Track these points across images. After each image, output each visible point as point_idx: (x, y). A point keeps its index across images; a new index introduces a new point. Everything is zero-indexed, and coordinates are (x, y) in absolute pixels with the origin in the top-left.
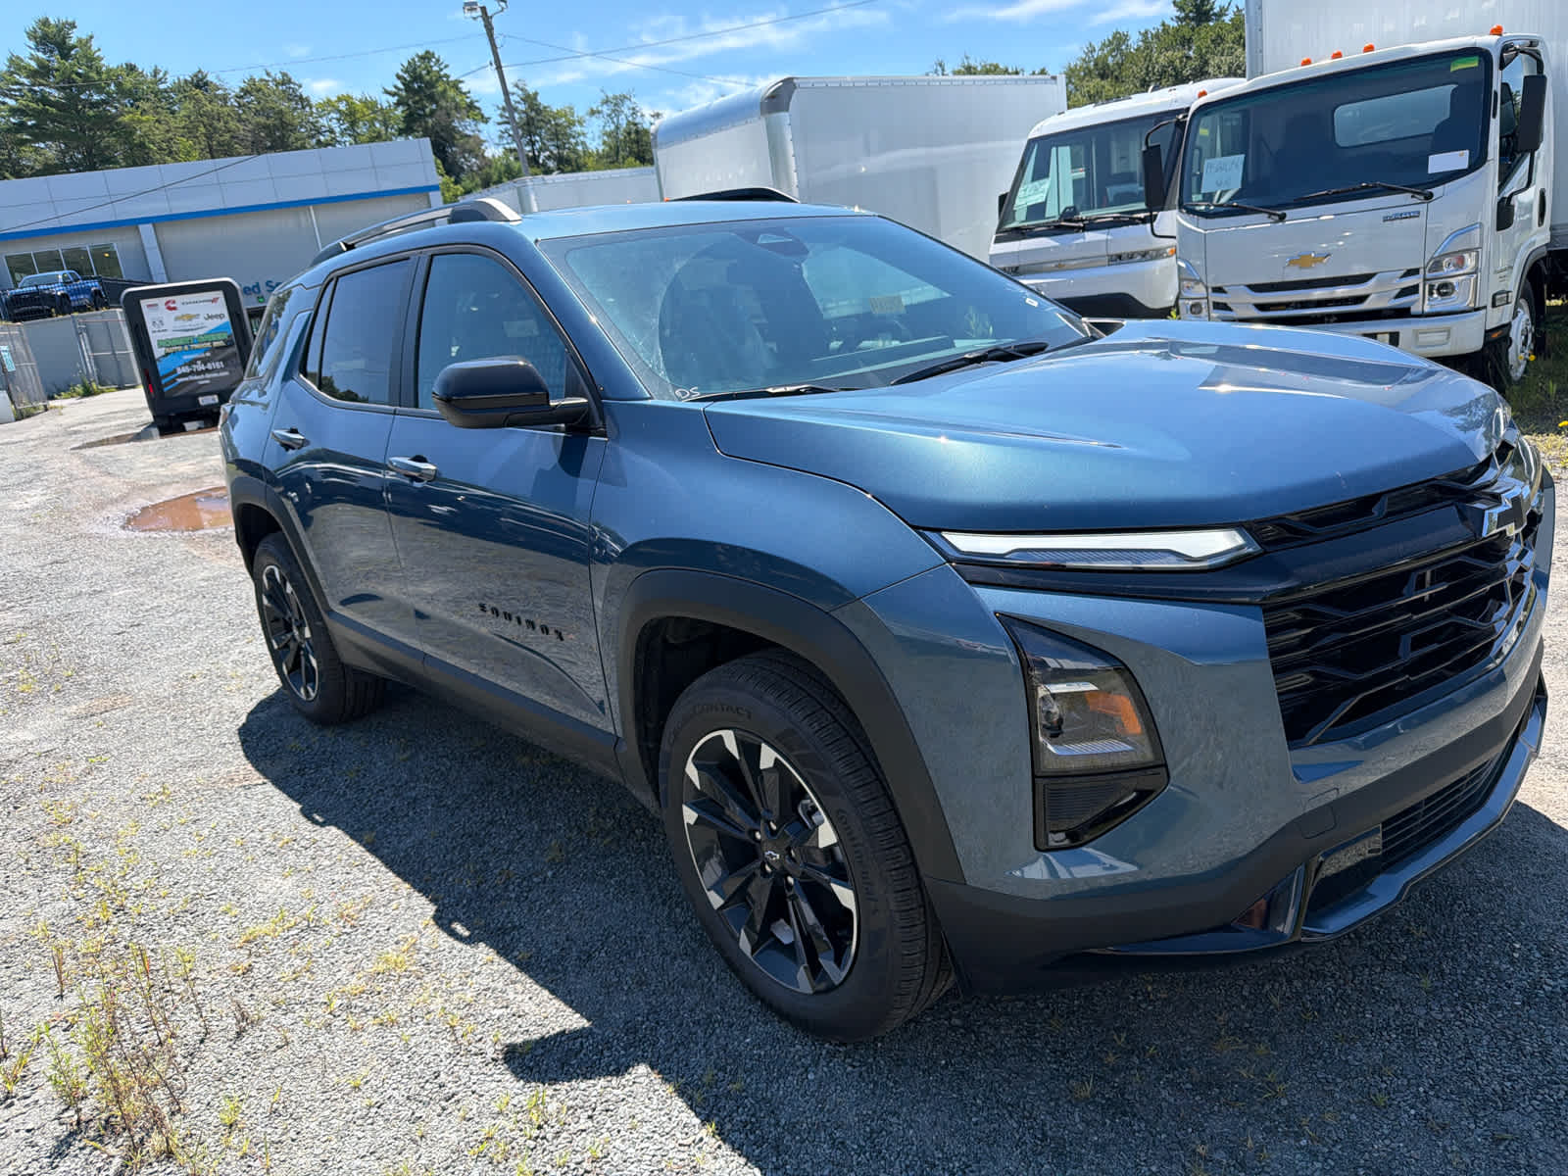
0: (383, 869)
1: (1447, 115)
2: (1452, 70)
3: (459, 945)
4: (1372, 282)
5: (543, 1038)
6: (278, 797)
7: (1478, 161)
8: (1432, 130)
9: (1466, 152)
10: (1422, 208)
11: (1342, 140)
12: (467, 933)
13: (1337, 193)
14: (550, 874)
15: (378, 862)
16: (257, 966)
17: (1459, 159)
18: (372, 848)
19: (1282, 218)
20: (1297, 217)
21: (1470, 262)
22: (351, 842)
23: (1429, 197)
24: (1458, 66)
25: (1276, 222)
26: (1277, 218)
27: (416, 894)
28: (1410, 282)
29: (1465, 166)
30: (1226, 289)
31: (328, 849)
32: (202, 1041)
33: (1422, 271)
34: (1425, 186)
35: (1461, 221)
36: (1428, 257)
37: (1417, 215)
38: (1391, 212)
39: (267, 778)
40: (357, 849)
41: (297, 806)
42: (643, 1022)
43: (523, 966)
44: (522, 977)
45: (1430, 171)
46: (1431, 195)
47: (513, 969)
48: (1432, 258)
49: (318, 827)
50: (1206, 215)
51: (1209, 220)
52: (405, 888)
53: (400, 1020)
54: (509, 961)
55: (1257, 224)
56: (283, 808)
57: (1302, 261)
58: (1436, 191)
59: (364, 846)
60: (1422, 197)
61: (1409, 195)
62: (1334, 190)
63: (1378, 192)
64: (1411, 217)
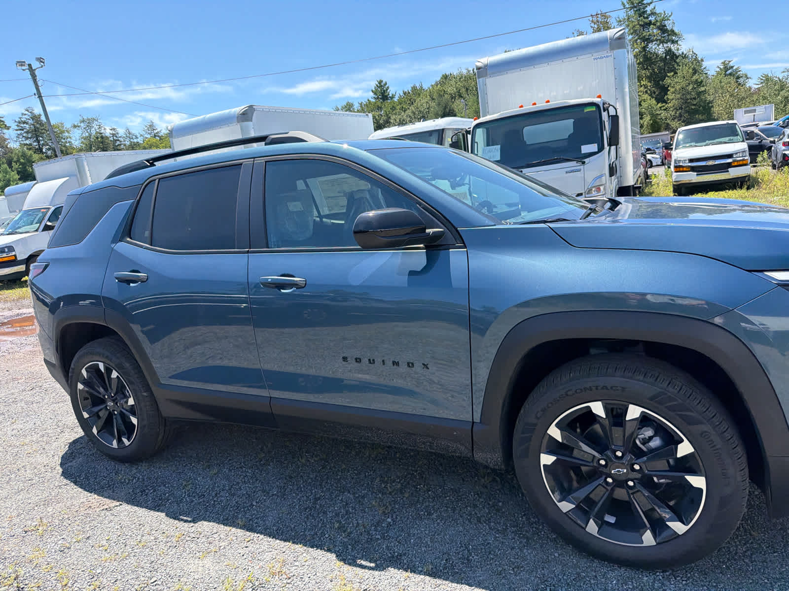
2: (585, 111)
3: (377, 573)
6: (141, 512)
7: (601, 149)
9: (596, 145)
10: (582, 167)
12: (372, 565)
14: (389, 520)
15: (262, 536)
17: (593, 148)
19: (521, 172)
20: (529, 171)
21: (602, 188)
22: (228, 528)
23: (584, 163)
24: (587, 110)
27: (311, 549)
29: (597, 150)
31: (215, 536)
33: (584, 194)
34: (582, 158)
35: (597, 174)
36: (586, 189)
37: (579, 170)
38: (569, 169)
39: (118, 501)
40: (240, 532)
41: (163, 514)
43: (433, 574)
44: (439, 581)
45: (583, 152)
47: (428, 578)
48: (588, 188)
49: (192, 524)
52: (299, 548)
54: (420, 573)
56: (156, 519)
58: (586, 160)
59: (240, 528)
60: (581, 163)
61: (576, 162)
62: (543, 160)
63: (562, 161)
64: (577, 171)
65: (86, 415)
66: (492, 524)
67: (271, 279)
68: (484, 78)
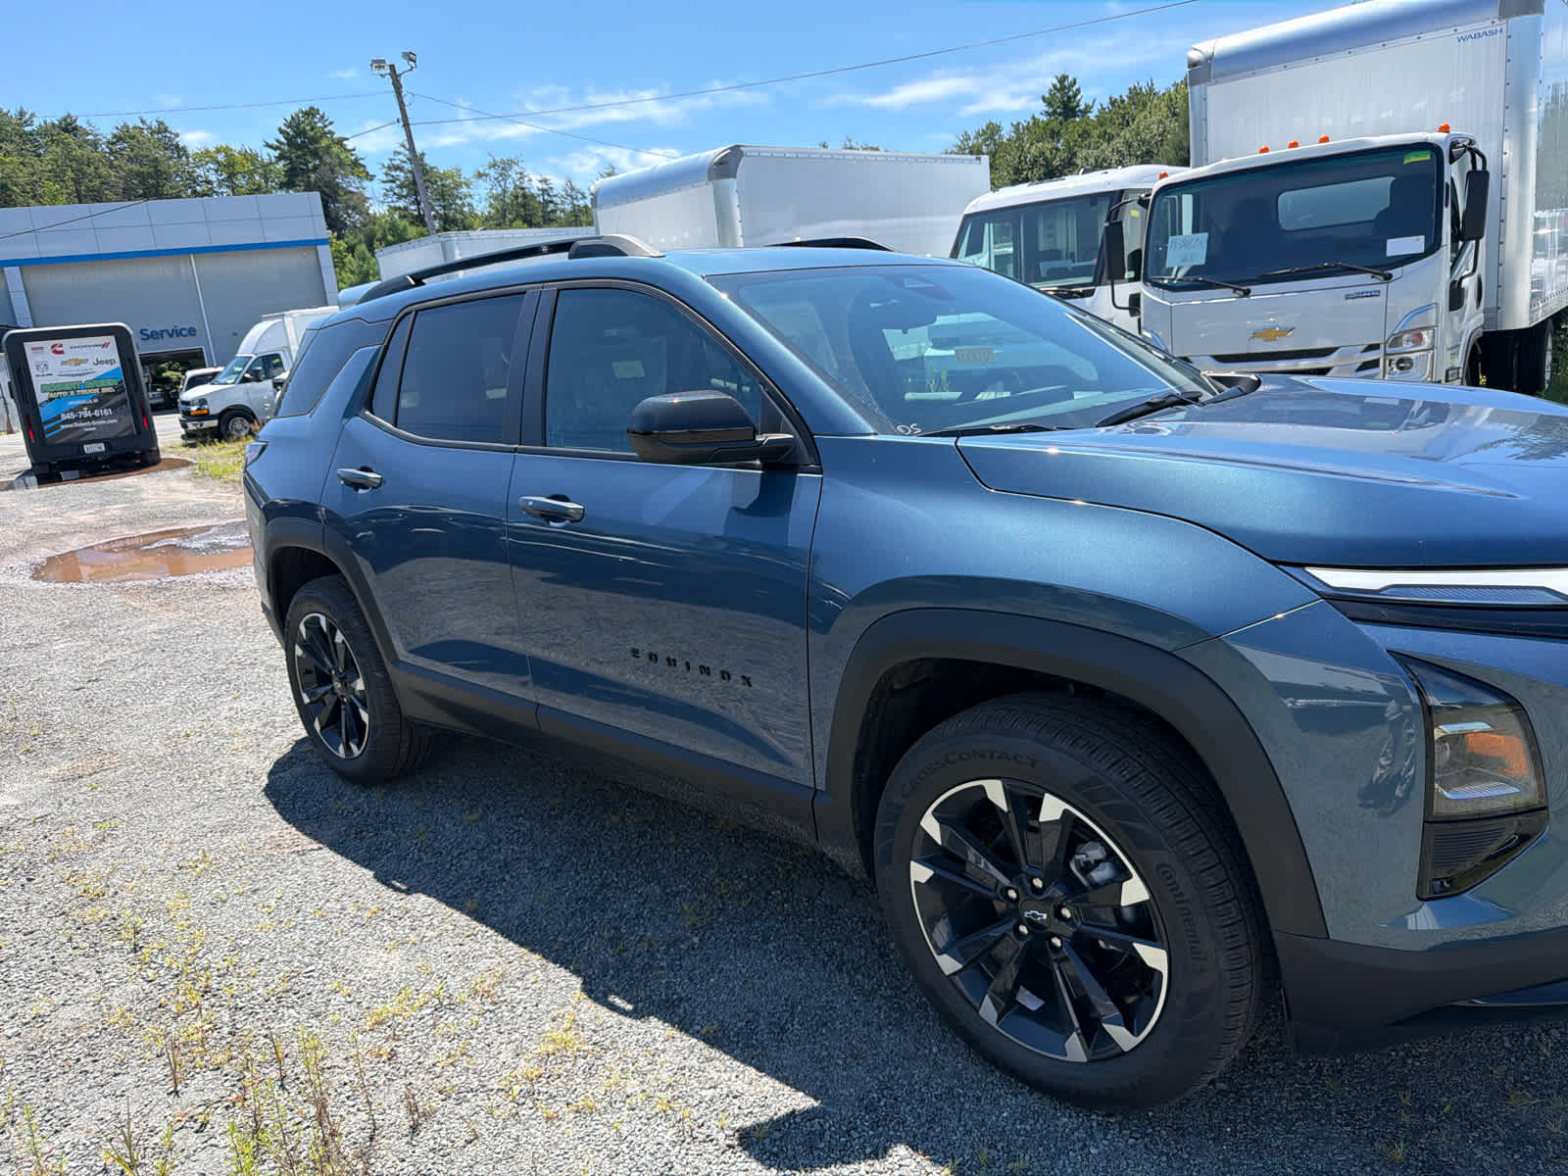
0: (500, 938)
1: (1387, 204)
2: (1406, 161)
3: (628, 1021)
4: (1334, 355)
5: (771, 1120)
6: (343, 864)
7: (1433, 247)
8: (1372, 217)
9: (1422, 238)
10: (1383, 288)
11: (1285, 223)
12: (629, 1007)
13: (1300, 271)
14: (696, 940)
15: (491, 932)
16: (401, 1050)
17: (1415, 244)
18: (479, 916)
19: (1247, 293)
20: (1263, 294)
21: (1426, 336)
22: (449, 910)
23: (1388, 278)
24: (1412, 158)
25: (1242, 297)
26: (1242, 293)
27: (551, 965)
28: (1371, 356)
29: (1421, 250)
30: (1191, 358)
31: (426, 920)
32: (371, 1139)
33: (1382, 346)
34: (1384, 268)
35: (1417, 303)
36: (1388, 334)
37: (1376, 294)
38: (1351, 291)
39: (320, 842)
40: (462, 919)
41: (372, 873)
42: (879, 1100)
43: (712, 1041)
44: (715, 1053)
45: (1388, 254)
46: (1391, 276)
47: (701, 1045)
48: (1392, 335)
49: (403, 895)
50: (1171, 288)
51: (1174, 294)
52: (536, 959)
53: (599, 1106)
54: (693, 1035)
55: (1222, 298)
56: (356, 879)
57: (1267, 334)
58: (1395, 272)
59: (467, 914)
60: (1382, 278)
61: (1370, 275)
62: (1297, 269)
63: (1339, 271)
64: (1372, 296)
65: (306, 700)
66: (859, 977)
67: (534, 501)
68: (1203, 85)
